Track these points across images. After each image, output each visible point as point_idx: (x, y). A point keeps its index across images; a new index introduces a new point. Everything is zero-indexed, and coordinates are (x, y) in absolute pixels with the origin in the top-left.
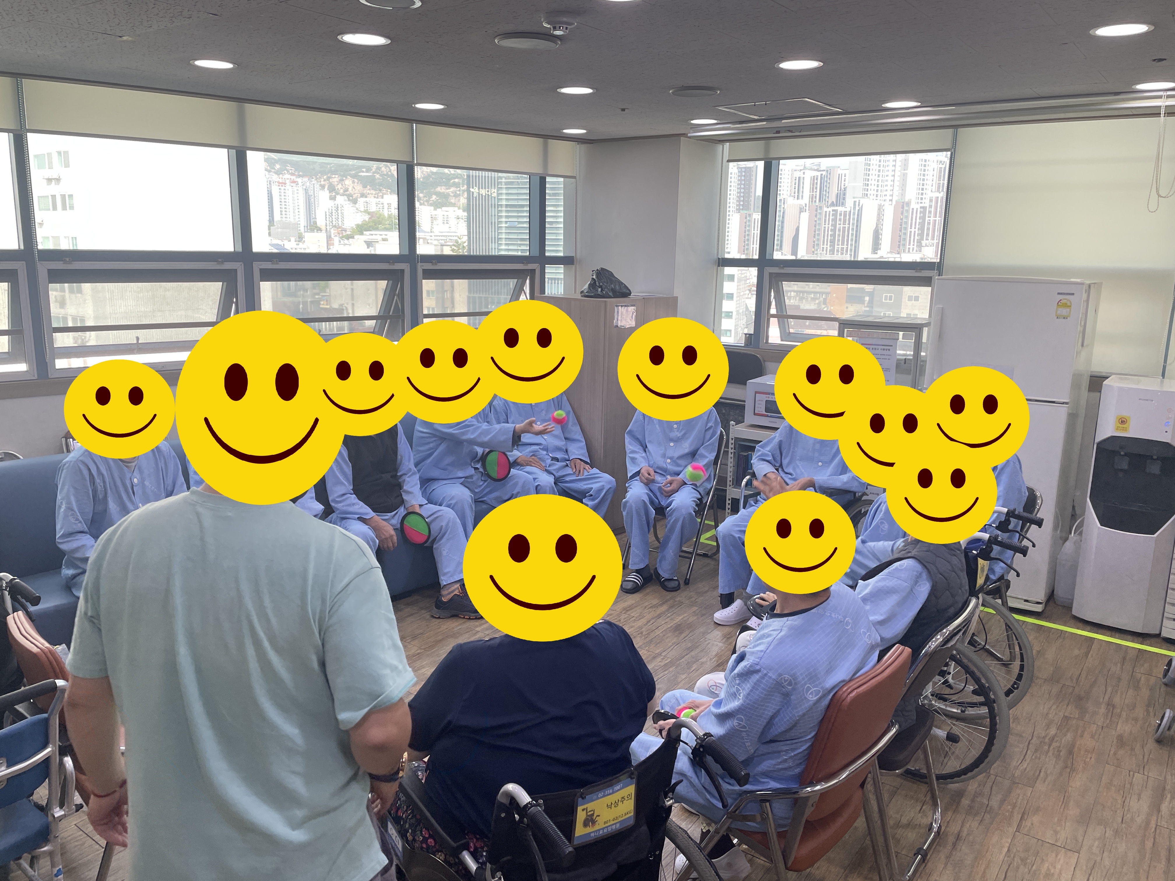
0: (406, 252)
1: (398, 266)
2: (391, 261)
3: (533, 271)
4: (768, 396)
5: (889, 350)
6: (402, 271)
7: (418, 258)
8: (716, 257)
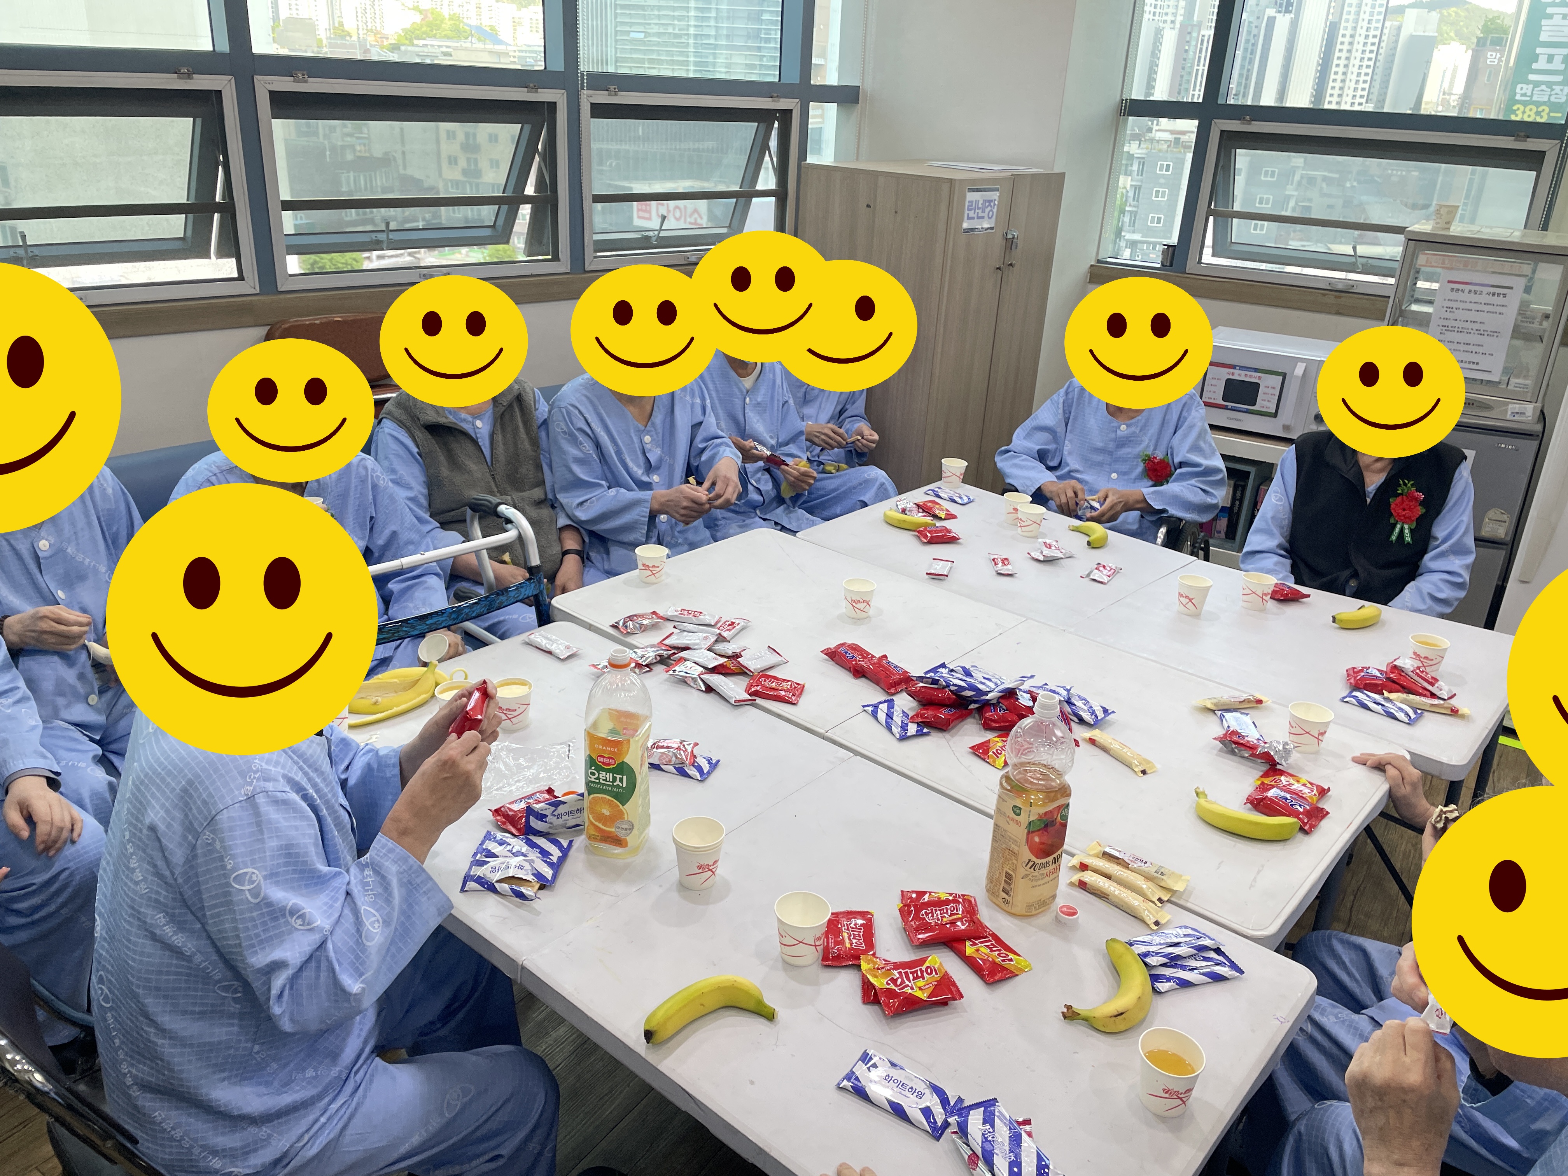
0: (558, 65)
1: (545, 95)
2: (532, 85)
3: (786, 115)
4: (1232, 370)
5: (1504, 295)
6: (552, 106)
7: (583, 79)
8: (1118, 98)
